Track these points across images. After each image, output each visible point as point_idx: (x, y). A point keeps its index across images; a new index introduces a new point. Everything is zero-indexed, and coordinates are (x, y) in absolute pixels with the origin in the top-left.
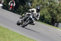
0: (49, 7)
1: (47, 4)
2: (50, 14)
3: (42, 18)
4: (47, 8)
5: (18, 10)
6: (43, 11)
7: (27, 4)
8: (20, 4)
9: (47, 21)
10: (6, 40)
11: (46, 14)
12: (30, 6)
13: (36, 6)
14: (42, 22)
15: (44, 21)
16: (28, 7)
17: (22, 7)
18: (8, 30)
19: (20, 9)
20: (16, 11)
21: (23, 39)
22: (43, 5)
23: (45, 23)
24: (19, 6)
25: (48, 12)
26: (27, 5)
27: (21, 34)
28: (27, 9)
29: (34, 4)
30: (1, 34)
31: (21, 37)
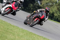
0: (58, 5)
1: (56, 2)
2: (59, 12)
3: (51, 16)
4: (56, 6)
5: (28, 8)
8: (29, 2)
9: (56, 19)
10: (15, 37)
11: (55, 12)
12: (40, 4)
13: (45, 4)
14: (52, 19)
15: (54, 18)
16: (37, 5)
17: (32, 5)
18: (18, 27)
19: (30, 7)
20: (25, 10)
21: (32, 36)
22: (52, 3)
23: (54, 20)
24: (29, 4)
25: (57, 10)
26: (37, 4)
27: (30, 31)
28: (36, 7)
29: (44, 2)
30: (11, 31)
31: (30, 35)
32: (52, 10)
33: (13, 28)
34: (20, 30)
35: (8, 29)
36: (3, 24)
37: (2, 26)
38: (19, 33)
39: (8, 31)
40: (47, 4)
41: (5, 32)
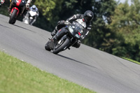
3: (134, 51)
6: (136, 35)
7: (99, 19)
12: (107, 24)
13: (119, 22)
16: (100, 25)
18: (56, 77)
22: (136, 21)
26: (100, 22)
27: (85, 86)
28: (98, 30)
29: (116, 18)
32: (135, 37)
33: (43, 77)
34: (60, 82)
35: (32, 80)
36: (21, 68)
37: (19, 73)
38: (58, 90)
39: (32, 84)
40: (123, 24)
41: (25, 87)
